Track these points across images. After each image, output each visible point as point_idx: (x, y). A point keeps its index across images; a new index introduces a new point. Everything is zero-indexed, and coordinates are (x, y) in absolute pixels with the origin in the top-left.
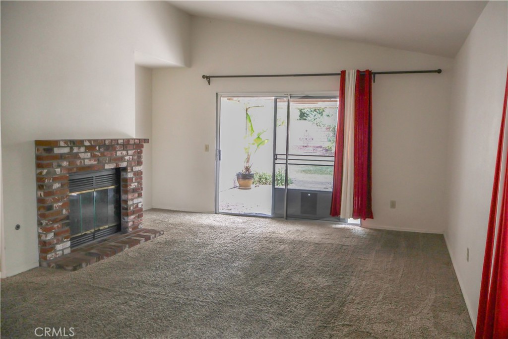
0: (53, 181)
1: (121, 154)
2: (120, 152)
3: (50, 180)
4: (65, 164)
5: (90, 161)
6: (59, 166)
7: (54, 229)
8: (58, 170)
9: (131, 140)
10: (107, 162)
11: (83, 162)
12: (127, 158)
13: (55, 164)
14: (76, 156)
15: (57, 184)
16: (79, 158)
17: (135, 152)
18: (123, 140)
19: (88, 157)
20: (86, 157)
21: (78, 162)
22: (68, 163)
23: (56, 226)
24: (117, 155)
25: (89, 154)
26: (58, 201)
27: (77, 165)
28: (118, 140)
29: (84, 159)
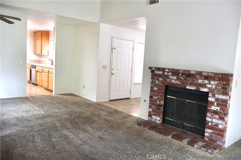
0: (154, 85)
1: (203, 82)
2: (202, 81)
3: (153, 85)
4: (161, 79)
5: (176, 81)
6: (158, 80)
7: (152, 107)
8: (157, 82)
9: (203, 73)
10: (189, 84)
11: (171, 80)
12: (209, 86)
13: (156, 78)
14: (167, 76)
15: (156, 88)
16: (169, 78)
17: (219, 83)
18: (196, 71)
19: (174, 79)
20: (173, 78)
21: (168, 80)
22: (162, 79)
23: (153, 106)
24: (199, 82)
25: (175, 78)
26: (156, 96)
27: (167, 81)
28: (190, 71)
29: (172, 79)
